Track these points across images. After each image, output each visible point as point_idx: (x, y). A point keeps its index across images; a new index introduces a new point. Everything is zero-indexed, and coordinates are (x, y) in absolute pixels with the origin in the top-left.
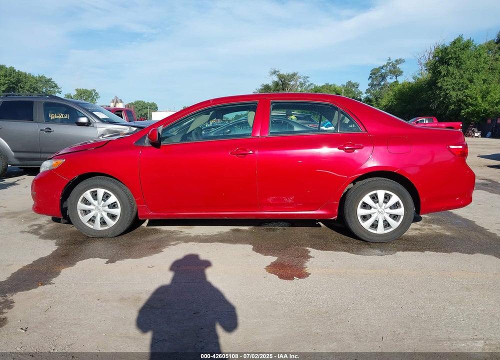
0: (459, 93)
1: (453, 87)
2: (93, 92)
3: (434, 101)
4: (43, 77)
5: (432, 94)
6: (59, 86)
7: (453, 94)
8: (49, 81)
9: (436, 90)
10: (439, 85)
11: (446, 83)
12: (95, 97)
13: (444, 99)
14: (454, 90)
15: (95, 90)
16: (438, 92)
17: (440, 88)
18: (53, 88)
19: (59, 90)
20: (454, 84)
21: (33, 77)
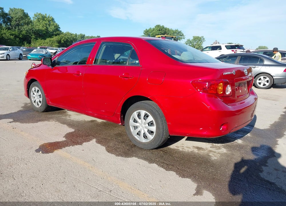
2: (202, 38)
4: (177, 30)
6: (184, 35)
8: (180, 32)
12: (203, 41)
15: (203, 37)
18: (181, 36)
19: (184, 37)
21: (173, 31)
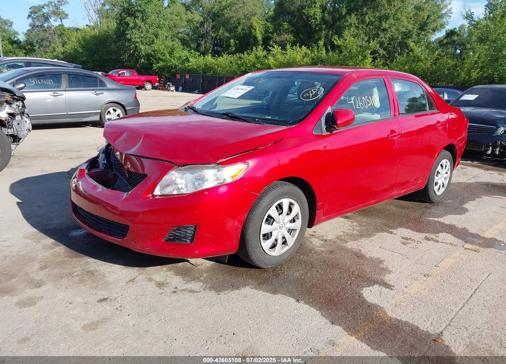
0: (147, 47)
1: (141, 41)
3: (124, 53)
5: (121, 46)
7: (142, 47)
9: (125, 41)
10: (128, 36)
11: (134, 35)
13: (134, 52)
14: (142, 43)
16: (127, 44)
17: (129, 40)
20: (142, 37)
